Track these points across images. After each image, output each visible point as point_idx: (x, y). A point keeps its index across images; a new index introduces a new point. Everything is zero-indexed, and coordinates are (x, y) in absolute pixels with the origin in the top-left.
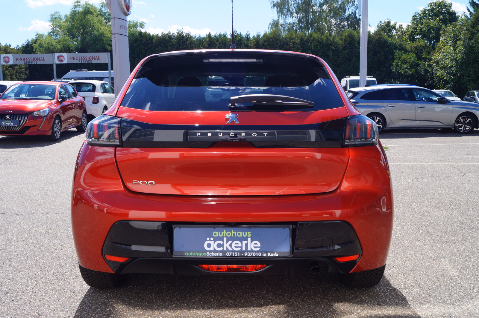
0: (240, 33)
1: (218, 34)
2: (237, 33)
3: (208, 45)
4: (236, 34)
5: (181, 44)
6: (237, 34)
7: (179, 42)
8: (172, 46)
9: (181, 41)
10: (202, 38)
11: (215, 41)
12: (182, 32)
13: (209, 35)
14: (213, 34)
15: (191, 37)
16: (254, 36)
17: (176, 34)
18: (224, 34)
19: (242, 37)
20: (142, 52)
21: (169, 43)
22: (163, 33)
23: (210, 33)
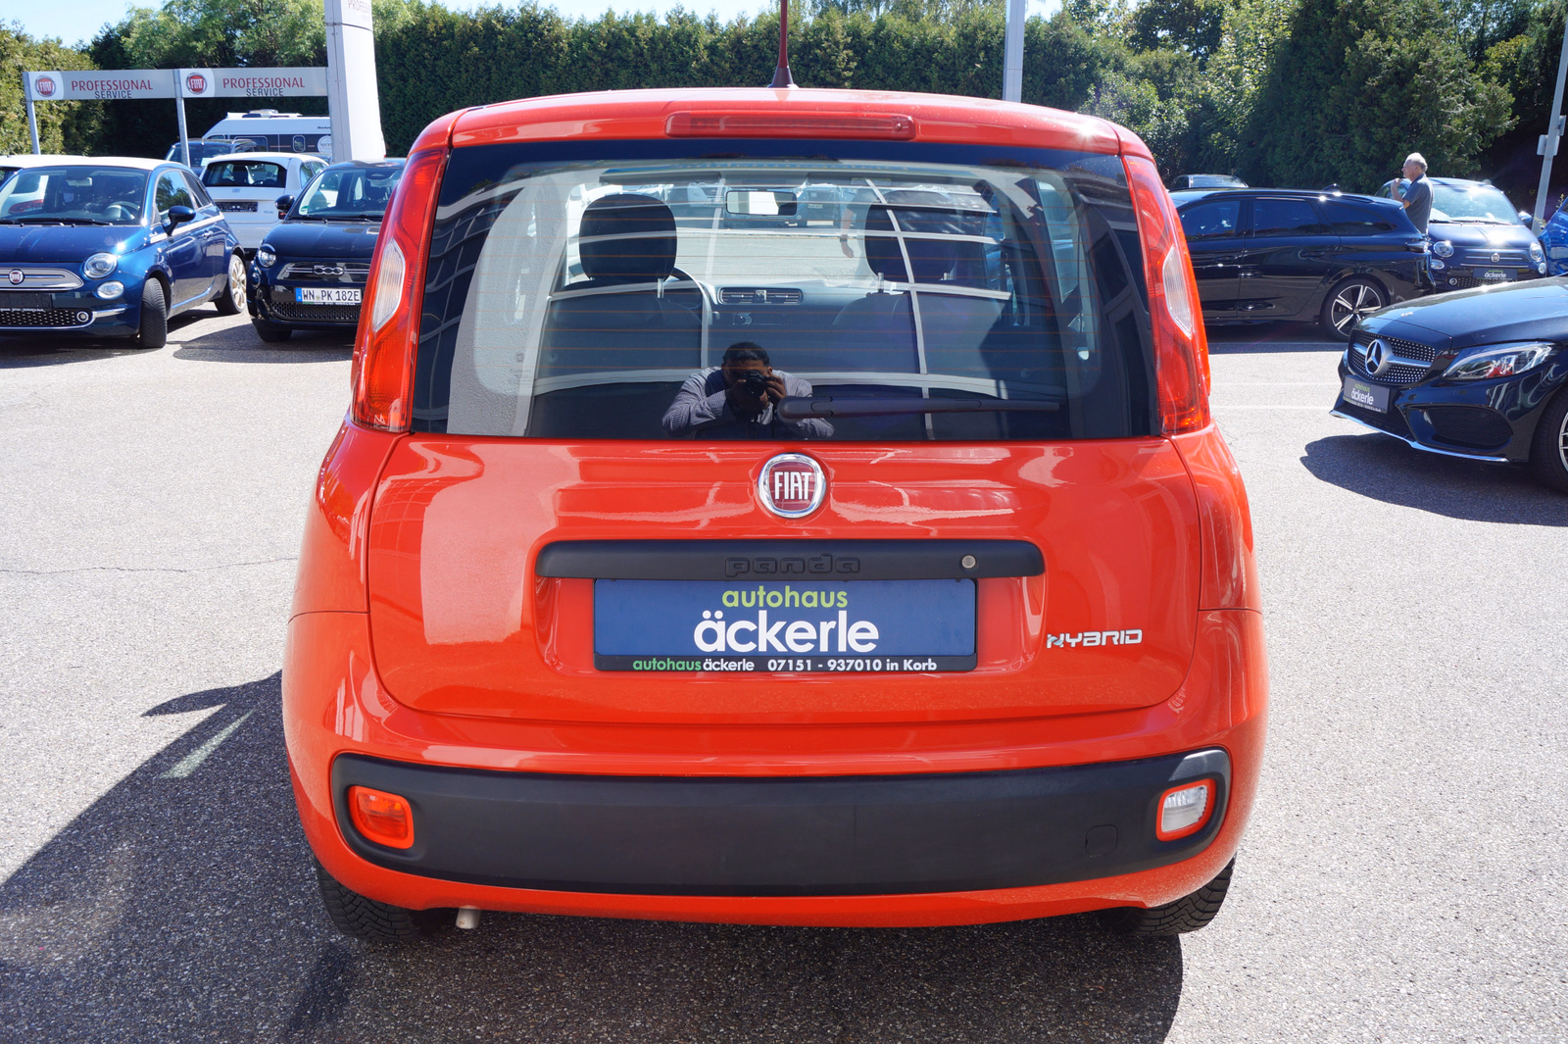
0: (693, 12)
1: (632, 13)
2: (684, 12)
3: (605, 45)
4: (681, 16)
5: (530, 40)
6: (685, 15)
7: (525, 35)
8: (508, 45)
9: (531, 32)
10: (591, 26)
11: (625, 33)
12: (535, 8)
13: (609, 17)
14: (619, 14)
15: (559, 21)
16: (730, 23)
17: (517, 11)
18: (647, 17)
19: (699, 25)
20: (426, 61)
21: (499, 37)
22: (481, 9)
23: (610, 10)
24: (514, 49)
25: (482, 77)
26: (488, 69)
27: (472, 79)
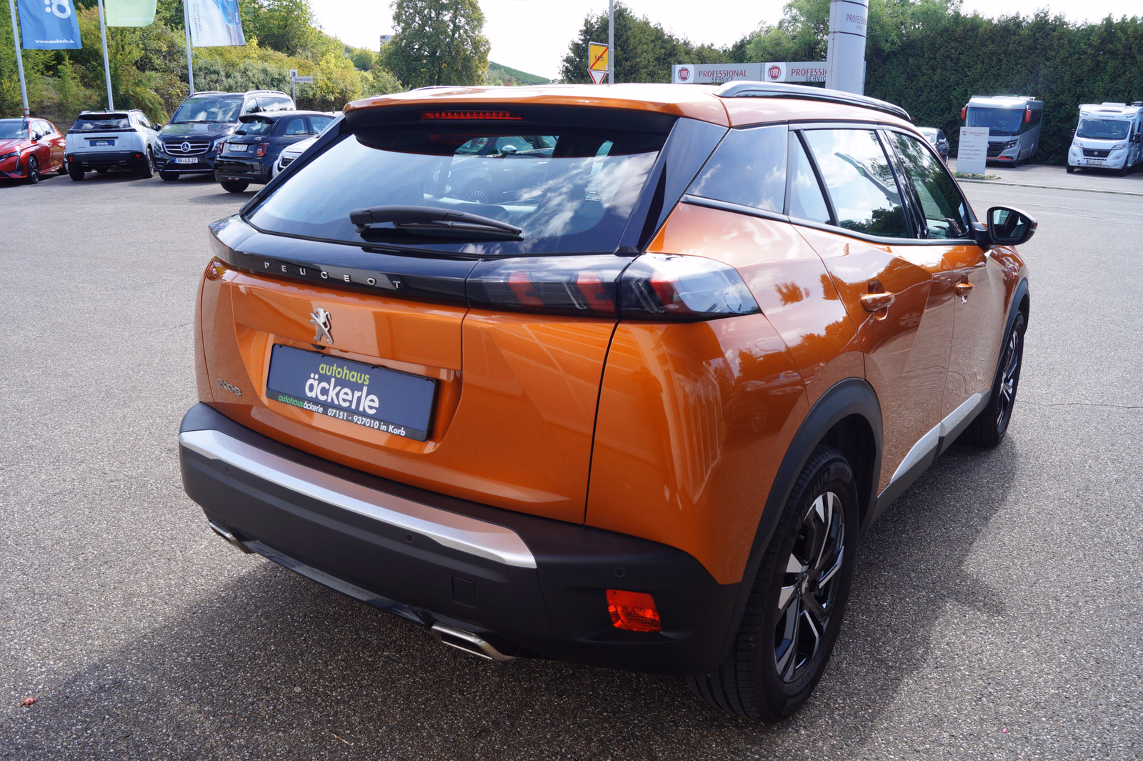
1: (1129, 18)
3: (1099, 41)
5: (1038, 39)
7: (1035, 36)
8: (1019, 42)
9: (1040, 32)
10: (1092, 27)
11: (1120, 32)
12: (1046, 16)
13: (1109, 20)
14: (1117, 19)
15: (1065, 23)
17: (1032, 17)
20: (952, 56)
21: (1013, 37)
22: (1003, 16)
23: (1110, 15)
24: (1023, 46)
25: (993, 68)
26: (1001, 60)
27: (985, 69)
